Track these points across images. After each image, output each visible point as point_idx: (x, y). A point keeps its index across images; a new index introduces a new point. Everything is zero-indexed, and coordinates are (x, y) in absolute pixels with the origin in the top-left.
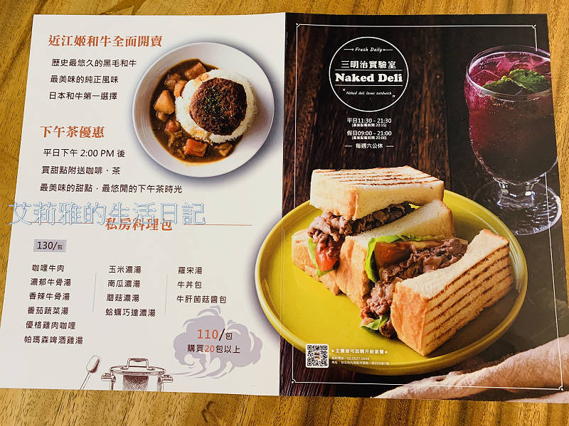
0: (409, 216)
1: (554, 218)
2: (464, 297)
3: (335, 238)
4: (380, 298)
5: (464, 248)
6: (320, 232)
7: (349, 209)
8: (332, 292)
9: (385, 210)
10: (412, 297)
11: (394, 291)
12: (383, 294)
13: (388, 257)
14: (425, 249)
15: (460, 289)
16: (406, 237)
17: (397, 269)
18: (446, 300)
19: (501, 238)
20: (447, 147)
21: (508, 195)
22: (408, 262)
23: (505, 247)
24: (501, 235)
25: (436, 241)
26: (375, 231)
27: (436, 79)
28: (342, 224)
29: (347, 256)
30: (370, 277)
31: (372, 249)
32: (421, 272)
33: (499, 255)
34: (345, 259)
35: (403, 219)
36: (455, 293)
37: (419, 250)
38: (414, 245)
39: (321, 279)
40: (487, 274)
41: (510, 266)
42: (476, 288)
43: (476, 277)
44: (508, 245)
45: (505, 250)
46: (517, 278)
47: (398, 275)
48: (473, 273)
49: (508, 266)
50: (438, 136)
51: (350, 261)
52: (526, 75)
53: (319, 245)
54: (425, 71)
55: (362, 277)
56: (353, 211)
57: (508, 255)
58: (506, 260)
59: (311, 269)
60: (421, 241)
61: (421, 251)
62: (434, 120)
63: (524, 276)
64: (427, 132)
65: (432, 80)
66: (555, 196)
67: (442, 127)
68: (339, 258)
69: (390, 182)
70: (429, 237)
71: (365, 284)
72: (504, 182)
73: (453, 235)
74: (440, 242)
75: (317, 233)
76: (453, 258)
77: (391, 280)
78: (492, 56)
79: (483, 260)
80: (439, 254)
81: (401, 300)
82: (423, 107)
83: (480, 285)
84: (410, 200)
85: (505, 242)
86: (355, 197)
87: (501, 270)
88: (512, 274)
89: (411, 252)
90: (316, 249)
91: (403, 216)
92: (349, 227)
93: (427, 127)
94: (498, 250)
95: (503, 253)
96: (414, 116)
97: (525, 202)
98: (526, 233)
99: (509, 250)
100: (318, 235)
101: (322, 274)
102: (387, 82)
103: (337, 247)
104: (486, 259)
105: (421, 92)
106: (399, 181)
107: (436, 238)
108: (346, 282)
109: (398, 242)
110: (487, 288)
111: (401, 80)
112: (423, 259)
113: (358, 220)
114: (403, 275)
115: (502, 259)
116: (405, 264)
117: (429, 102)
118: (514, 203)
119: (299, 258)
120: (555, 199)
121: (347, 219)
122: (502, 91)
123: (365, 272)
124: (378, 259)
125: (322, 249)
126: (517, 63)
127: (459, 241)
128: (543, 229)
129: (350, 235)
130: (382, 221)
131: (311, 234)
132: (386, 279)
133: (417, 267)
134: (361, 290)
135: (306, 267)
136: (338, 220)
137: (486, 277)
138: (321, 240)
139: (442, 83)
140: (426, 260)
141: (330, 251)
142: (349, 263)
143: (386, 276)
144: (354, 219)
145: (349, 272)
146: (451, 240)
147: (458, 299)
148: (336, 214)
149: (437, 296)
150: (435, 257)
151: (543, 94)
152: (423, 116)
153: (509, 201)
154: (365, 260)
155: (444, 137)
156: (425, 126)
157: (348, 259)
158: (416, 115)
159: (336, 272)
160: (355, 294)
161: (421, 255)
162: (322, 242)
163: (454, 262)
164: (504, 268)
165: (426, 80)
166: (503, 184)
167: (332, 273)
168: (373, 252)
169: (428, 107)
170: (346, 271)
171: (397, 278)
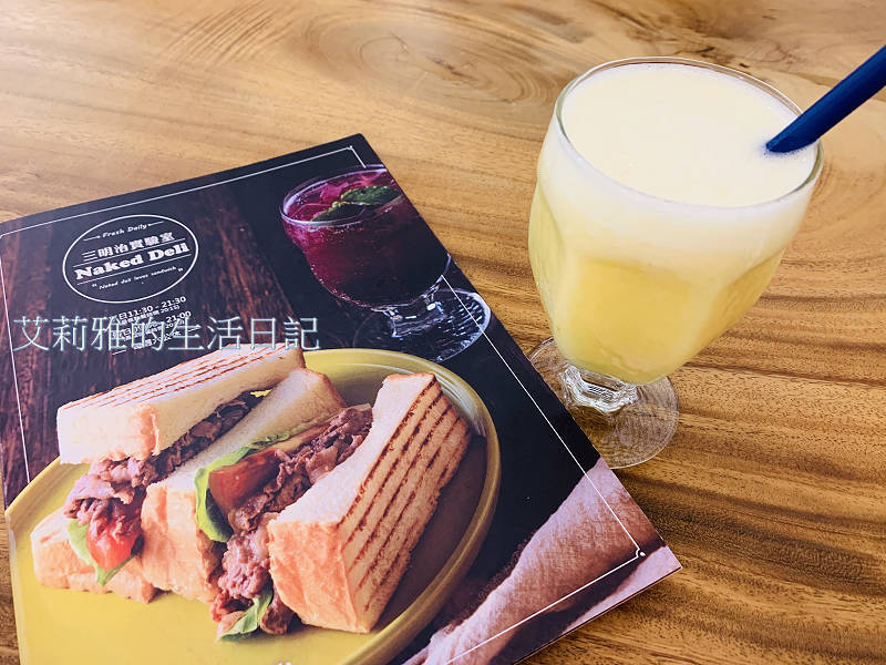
0: (257, 411)
1: (483, 319)
2: (398, 490)
3: (125, 498)
4: (242, 565)
5: (369, 415)
6: (91, 501)
7: (143, 441)
8: (140, 600)
9: (211, 419)
10: (306, 534)
11: (267, 541)
12: (247, 555)
13: (238, 487)
14: (302, 446)
15: (386, 480)
16: (262, 443)
17: (263, 500)
18: (369, 509)
19: (419, 377)
20: (287, 301)
21: (404, 320)
22: (279, 478)
23: (431, 385)
24: (418, 371)
25: (317, 426)
26: (202, 456)
27: (240, 234)
28: (133, 470)
29: (156, 519)
30: (213, 535)
31: (205, 485)
32: (307, 485)
33: (428, 399)
34: (154, 526)
35: (247, 418)
36: (380, 490)
37: (292, 454)
38: (280, 449)
39: (109, 586)
40: (422, 435)
41: (452, 406)
42: (413, 464)
43: (406, 448)
44: (435, 379)
45: (434, 389)
46: (472, 417)
47: (266, 509)
48: (398, 444)
49: (449, 407)
50: (267, 293)
51: (166, 526)
52: (364, 192)
53: (94, 525)
54: (220, 229)
55: (196, 545)
56: (151, 441)
57: (441, 394)
58: (441, 400)
59: (83, 578)
60: (291, 437)
61: (296, 452)
62: (253, 277)
63: (481, 409)
64: (248, 294)
65: (235, 236)
66: (470, 294)
67: (269, 280)
68: (142, 531)
69: (208, 375)
70: (302, 426)
71: (206, 554)
72: (389, 308)
73: (343, 406)
74: (323, 425)
75: (84, 505)
76: (355, 439)
77: (256, 523)
78: (310, 189)
79: (406, 419)
80: (329, 444)
81: (285, 549)
82: (231, 269)
83: (418, 456)
84: (252, 387)
85: (429, 379)
86: (150, 419)
87: (441, 419)
88: (460, 416)
89: (279, 461)
90: (87, 534)
91: (245, 414)
92: (150, 470)
93: (246, 289)
94: (423, 394)
95: (433, 392)
96: (221, 283)
97: (432, 318)
98: (452, 353)
99: (440, 385)
100: (87, 508)
101: (110, 576)
102: (165, 257)
103: (132, 513)
104: (410, 414)
105: (222, 253)
106: (223, 369)
107: (315, 421)
108: (167, 568)
109: (249, 456)
110: (431, 456)
111: (186, 249)
112: (303, 464)
113: (165, 453)
114: (276, 506)
115: (434, 403)
116: (274, 486)
117: (237, 260)
118: (417, 325)
119: (53, 569)
120: (471, 298)
121: (141, 458)
122: (338, 217)
123: (201, 532)
124: (220, 500)
125: (100, 530)
126: (346, 185)
127: (356, 410)
128: (475, 337)
129: (155, 481)
130: (209, 435)
131: (73, 513)
132: (247, 526)
133: (297, 480)
134: (201, 567)
135: (71, 578)
136: (126, 465)
137: (422, 440)
138: (96, 513)
139: (250, 234)
140: (309, 462)
141: (119, 525)
142: (163, 530)
143: (242, 520)
144: (156, 452)
145: (168, 546)
146: (342, 414)
147: (391, 498)
148: (118, 459)
149: (351, 511)
150: (324, 452)
151: (396, 201)
152: (235, 279)
153: (409, 326)
154: (194, 511)
155: (277, 290)
156: (242, 288)
157: (161, 525)
158: (224, 281)
159: (140, 558)
160: (191, 580)
161: (298, 458)
162: (99, 517)
163: (359, 444)
164: (445, 413)
165: (225, 239)
166: (390, 311)
167: (133, 563)
168: (208, 491)
169: (239, 265)
170: (161, 547)
171: (266, 515)
